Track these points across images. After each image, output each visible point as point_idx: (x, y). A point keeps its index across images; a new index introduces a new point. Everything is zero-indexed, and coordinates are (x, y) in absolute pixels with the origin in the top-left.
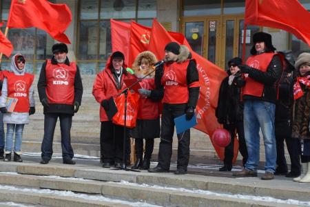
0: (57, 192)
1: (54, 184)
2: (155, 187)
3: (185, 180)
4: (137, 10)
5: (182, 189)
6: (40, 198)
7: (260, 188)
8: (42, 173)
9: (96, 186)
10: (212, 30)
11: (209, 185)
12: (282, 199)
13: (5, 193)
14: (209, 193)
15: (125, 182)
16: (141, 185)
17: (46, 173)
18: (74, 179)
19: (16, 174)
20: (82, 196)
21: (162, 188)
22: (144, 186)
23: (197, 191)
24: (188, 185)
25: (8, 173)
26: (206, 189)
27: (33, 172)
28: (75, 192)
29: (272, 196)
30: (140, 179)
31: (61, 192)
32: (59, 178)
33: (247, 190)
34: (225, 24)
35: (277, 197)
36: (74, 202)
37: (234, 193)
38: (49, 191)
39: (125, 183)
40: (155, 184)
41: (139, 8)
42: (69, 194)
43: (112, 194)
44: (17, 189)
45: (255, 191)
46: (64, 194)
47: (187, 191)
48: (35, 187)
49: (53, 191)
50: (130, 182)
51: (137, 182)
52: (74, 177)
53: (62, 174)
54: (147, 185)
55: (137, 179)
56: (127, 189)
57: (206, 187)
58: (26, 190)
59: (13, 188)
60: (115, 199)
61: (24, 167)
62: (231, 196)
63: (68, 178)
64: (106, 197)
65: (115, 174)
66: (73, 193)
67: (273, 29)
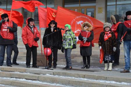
1: (17, 76)
2: (61, 76)
5: (73, 78)
6: (11, 82)
7: (109, 77)
9: (36, 76)
11: (86, 76)
14: (85, 79)
15: (48, 75)
16: (55, 76)
17: (13, 71)
18: (26, 73)
19: (0, 71)
20: (29, 81)
21: (65, 77)
23: (80, 79)
24: (76, 76)
26: (84, 78)
27: (6, 70)
28: (26, 79)
29: (114, 80)
30: (55, 73)
33: (103, 78)
34: (81, 10)
35: (116, 81)
37: (97, 79)
38: (15, 79)
40: (61, 75)
42: (24, 80)
43: (43, 80)
45: (106, 79)
46: (21, 80)
47: (76, 78)
48: (8, 77)
49: (17, 79)
50: (50, 74)
51: (53, 75)
52: (25, 72)
53: (20, 71)
54: (58, 76)
55: (53, 73)
56: (50, 78)
57: (84, 77)
58: (5, 78)
60: (44, 82)
61: (4, 68)
62: (95, 81)
63: (23, 73)
64: (40, 81)
65: (44, 71)
66: (25, 79)
67: (100, 12)
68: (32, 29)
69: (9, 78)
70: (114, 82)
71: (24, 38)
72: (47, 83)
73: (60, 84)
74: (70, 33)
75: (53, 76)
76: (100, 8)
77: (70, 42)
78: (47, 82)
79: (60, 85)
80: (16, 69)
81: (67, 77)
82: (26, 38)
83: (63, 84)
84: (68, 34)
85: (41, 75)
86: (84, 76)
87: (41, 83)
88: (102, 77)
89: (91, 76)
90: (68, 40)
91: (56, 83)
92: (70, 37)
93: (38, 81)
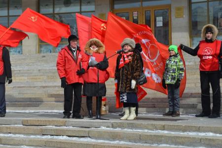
0: (55, 137)
1: (53, 132)
2: (126, 130)
3: (148, 124)
4: (81, 6)
5: (146, 131)
6: (46, 142)
7: (203, 127)
8: (41, 124)
9: (85, 131)
10: (135, 18)
11: (166, 127)
12: (220, 134)
13: (18, 139)
14: (166, 132)
16: (116, 129)
17: (44, 124)
19: (22, 126)
20: (74, 139)
21: (132, 130)
22: (118, 130)
23: (157, 131)
24: (150, 127)
25: (16, 125)
26: (164, 130)
27: (32, 124)
28: (69, 136)
29: (212, 132)
30: (114, 125)
31: (59, 137)
32: (54, 127)
33: (194, 129)
34: (144, 13)
35: (215, 132)
36: (71, 143)
37: (184, 131)
38: (49, 137)
39: (103, 128)
40: (126, 128)
41: (82, 4)
42: (65, 137)
43: (96, 136)
44: (25, 136)
45: (199, 129)
46: (61, 138)
47: (150, 131)
48: (38, 134)
49: (52, 137)
50: (107, 127)
51: (112, 127)
52: (65, 126)
53: (56, 124)
54: (120, 129)
55: (112, 125)
56: (108, 132)
57: (163, 128)
58: (32, 136)
59: (22, 136)
60: (98, 139)
61: (27, 120)
62: (182, 133)
63: (61, 127)
64: (92, 139)
65: (96, 122)
66: (67, 137)
67: (179, 16)
68: (75, 53)
69: (39, 136)
70: (211, 134)
71: (61, 68)
72: (105, 140)
73: (126, 141)
74: (176, 61)
75: (112, 129)
76: (179, 9)
77: (173, 74)
78: (103, 139)
79: (126, 143)
80: (49, 121)
81: (136, 130)
82: (63, 68)
83: (130, 141)
84: (173, 62)
85: (92, 128)
86: (164, 126)
87: (93, 140)
88: (192, 126)
89: (174, 126)
90: (172, 72)
91: (118, 140)
92: (175, 67)
93: (89, 139)
